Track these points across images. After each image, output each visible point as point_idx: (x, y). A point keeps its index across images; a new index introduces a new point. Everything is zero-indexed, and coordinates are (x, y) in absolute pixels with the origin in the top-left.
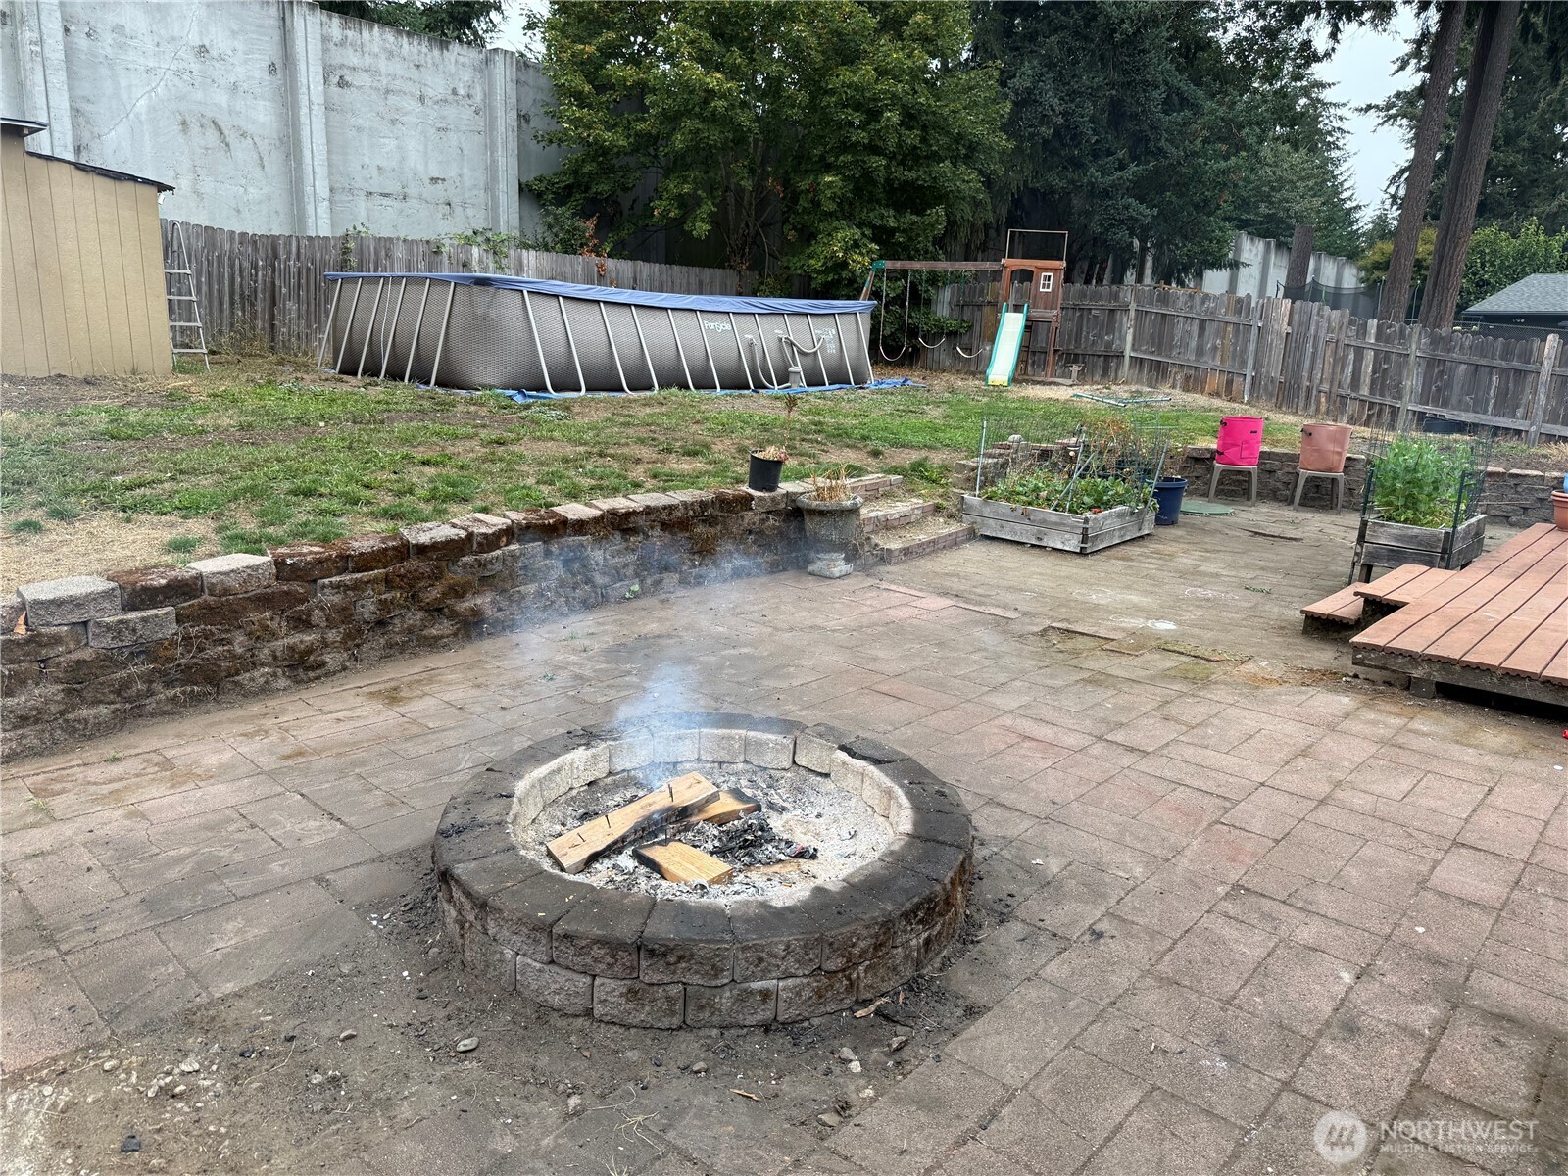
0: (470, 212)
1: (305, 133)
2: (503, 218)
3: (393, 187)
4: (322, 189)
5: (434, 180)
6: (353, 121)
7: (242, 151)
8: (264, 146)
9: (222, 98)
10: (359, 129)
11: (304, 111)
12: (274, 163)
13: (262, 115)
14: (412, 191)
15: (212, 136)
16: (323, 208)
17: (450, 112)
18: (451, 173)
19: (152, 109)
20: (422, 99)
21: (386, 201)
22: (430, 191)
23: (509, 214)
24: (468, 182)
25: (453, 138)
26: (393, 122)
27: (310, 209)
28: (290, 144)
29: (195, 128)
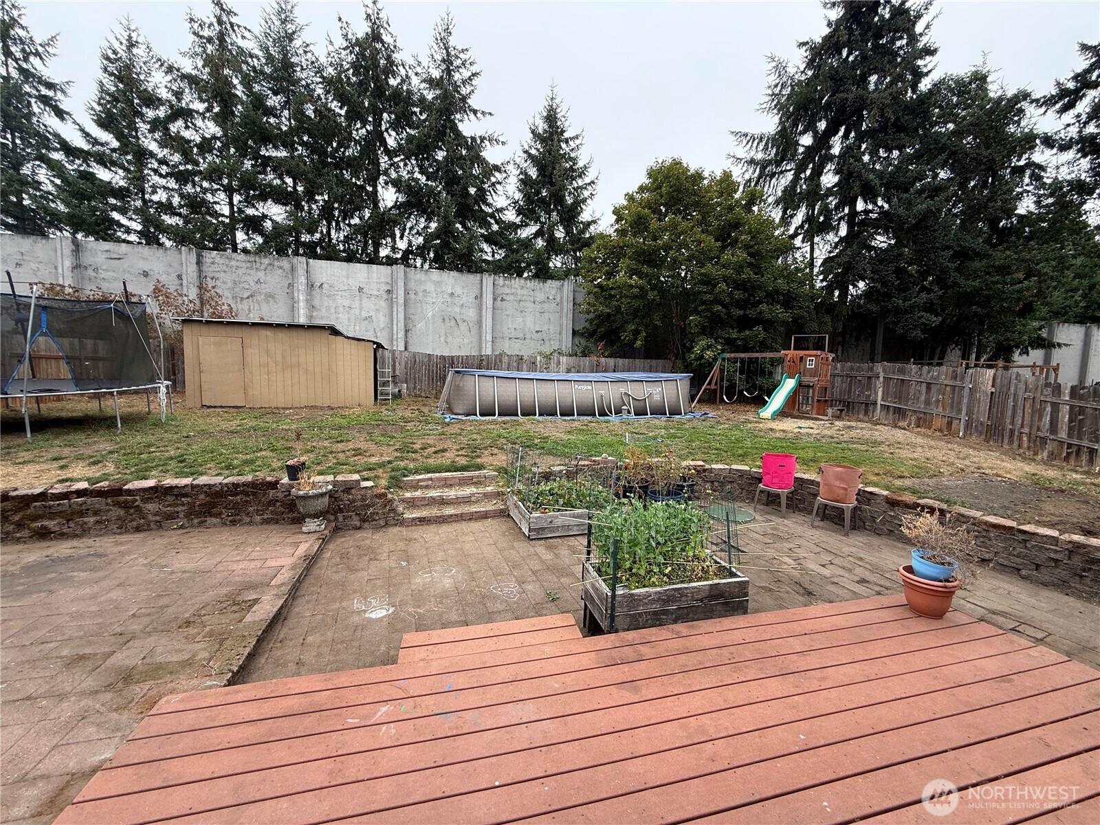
0: (552, 343)
1: (484, 318)
2: (564, 344)
3: (520, 335)
4: (489, 338)
5: (537, 332)
6: (506, 313)
7: (463, 327)
8: (471, 325)
9: (457, 309)
10: (508, 315)
11: (484, 311)
12: (474, 331)
13: (471, 314)
14: (528, 336)
15: (453, 322)
16: (489, 345)
17: (546, 306)
18: (545, 328)
19: (433, 315)
20: (534, 302)
21: (517, 341)
22: (535, 336)
23: (567, 342)
24: (552, 332)
25: (546, 315)
26: (522, 312)
27: (484, 346)
28: (480, 323)
29: (447, 320)
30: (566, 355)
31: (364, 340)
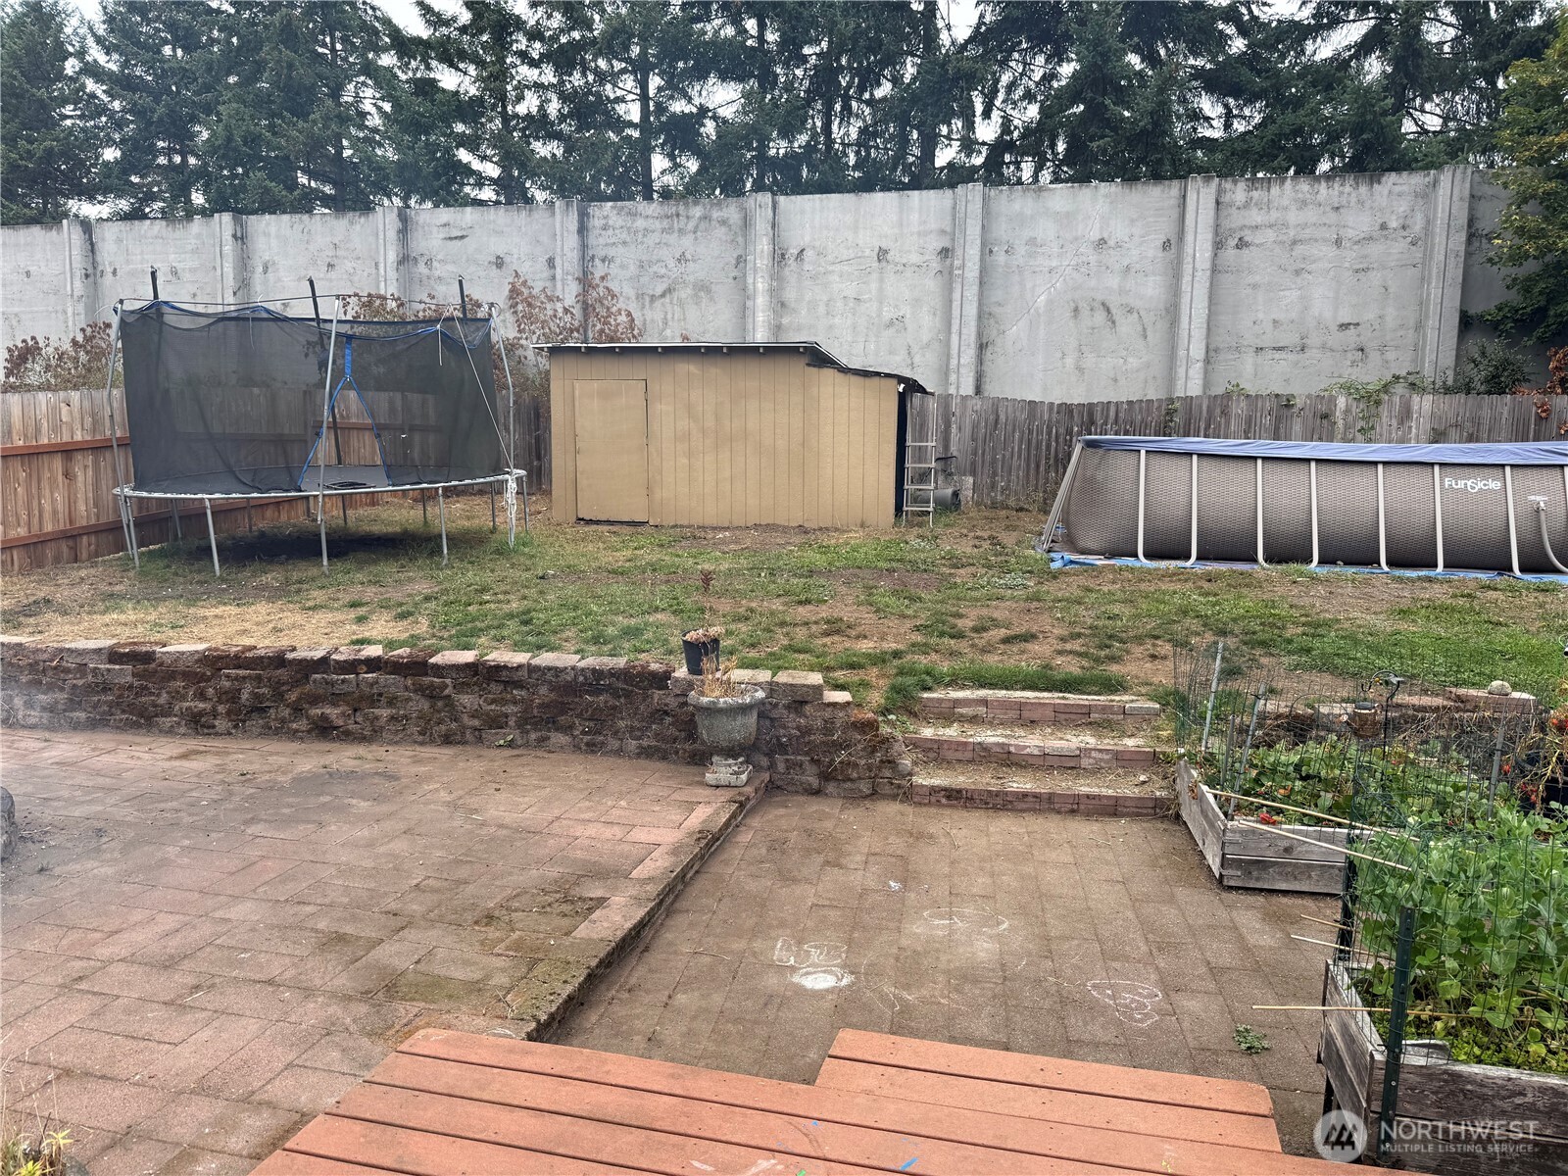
0: (1391, 355)
1: (1185, 300)
2: (1429, 357)
3: (1290, 338)
4: (1197, 351)
5: (1344, 326)
6: (1250, 279)
7: (1127, 326)
8: (1148, 319)
9: (1113, 281)
10: (1255, 286)
11: (1186, 279)
12: (1156, 336)
13: (1151, 290)
14: (1314, 340)
15: (1100, 317)
16: (1196, 372)
17: (1375, 250)
18: (1369, 315)
19: (1050, 302)
20: (1338, 242)
21: (1277, 355)
22: (1337, 339)
23: (1439, 351)
24: (1391, 321)
25: (1375, 278)
26: (1297, 272)
27: (1181, 371)
28: (1172, 312)
29: (1085, 312)
30: (1435, 391)
31: (878, 374)
